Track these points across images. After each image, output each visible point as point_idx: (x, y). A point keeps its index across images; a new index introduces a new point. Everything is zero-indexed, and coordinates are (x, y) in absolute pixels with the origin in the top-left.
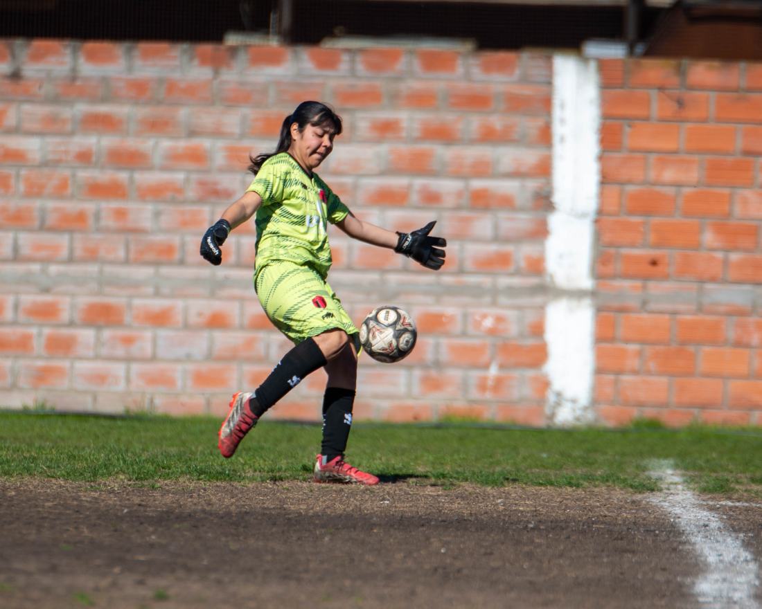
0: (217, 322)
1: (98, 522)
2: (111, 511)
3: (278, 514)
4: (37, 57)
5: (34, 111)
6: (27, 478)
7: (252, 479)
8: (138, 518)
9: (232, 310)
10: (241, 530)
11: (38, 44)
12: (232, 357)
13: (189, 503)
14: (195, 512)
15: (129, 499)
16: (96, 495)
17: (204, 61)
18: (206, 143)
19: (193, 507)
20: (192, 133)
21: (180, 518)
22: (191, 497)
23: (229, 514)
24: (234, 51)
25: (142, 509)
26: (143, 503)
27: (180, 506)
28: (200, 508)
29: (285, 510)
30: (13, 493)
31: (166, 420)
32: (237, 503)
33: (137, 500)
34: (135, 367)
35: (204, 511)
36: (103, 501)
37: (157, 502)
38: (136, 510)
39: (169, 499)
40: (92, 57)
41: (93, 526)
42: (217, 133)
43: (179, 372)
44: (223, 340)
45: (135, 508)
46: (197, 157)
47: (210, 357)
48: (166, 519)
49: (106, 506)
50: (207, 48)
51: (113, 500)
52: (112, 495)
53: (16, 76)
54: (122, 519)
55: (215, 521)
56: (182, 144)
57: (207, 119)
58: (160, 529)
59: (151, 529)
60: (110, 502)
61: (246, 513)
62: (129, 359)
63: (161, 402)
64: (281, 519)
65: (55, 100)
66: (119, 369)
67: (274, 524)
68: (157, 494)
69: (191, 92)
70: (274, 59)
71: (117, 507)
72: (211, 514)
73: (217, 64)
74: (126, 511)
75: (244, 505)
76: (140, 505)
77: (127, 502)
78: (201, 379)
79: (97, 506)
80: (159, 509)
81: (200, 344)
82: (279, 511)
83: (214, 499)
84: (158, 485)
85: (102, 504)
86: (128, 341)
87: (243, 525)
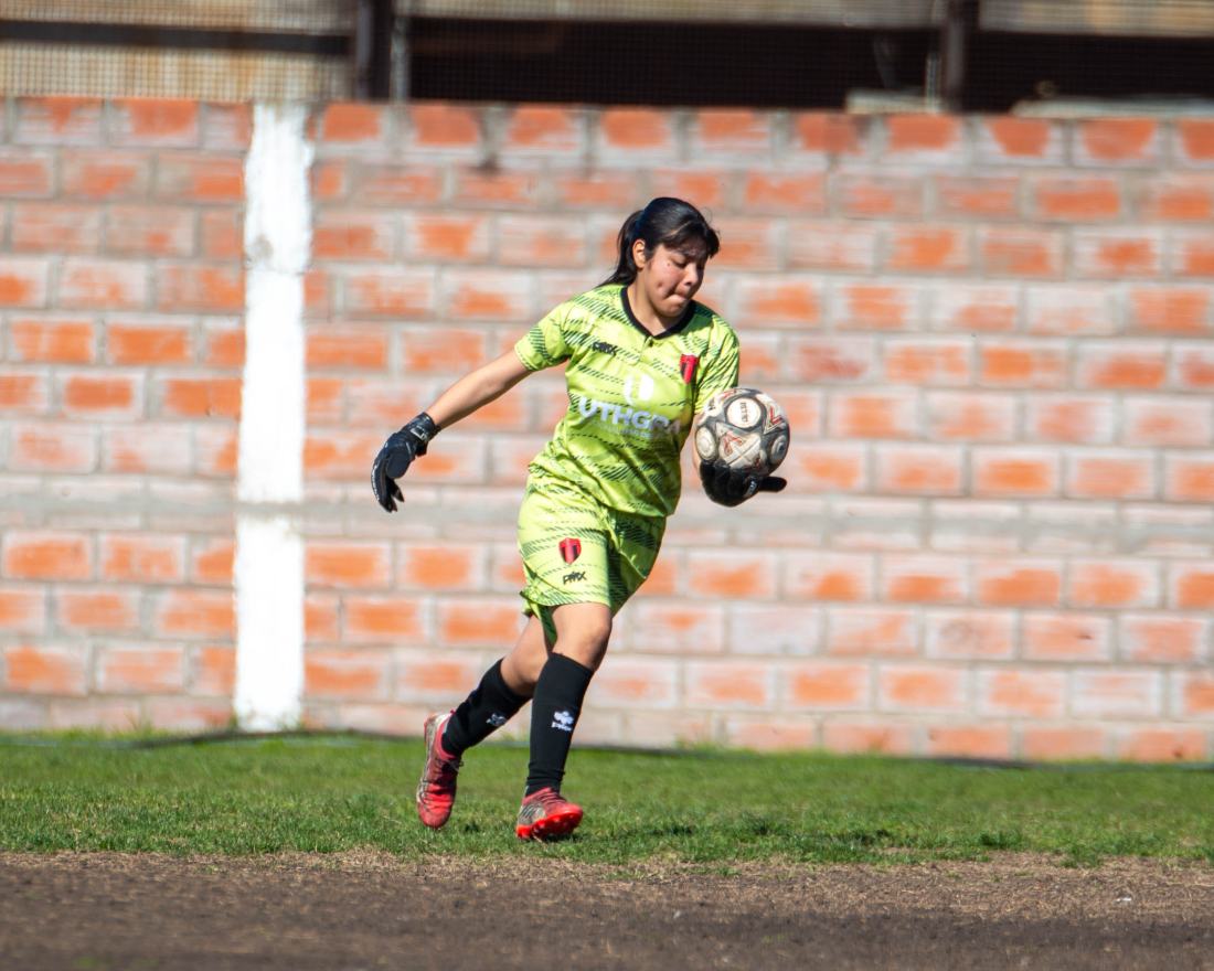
0: (835, 590)
1: (631, 933)
2: (652, 915)
3: (941, 921)
4: (525, 135)
5: (519, 229)
6: (508, 858)
7: (897, 860)
8: (700, 926)
9: (862, 569)
10: (876, 947)
11: (529, 113)
12: (861, 650)
13: (785, 901)
14: (797, 916)
15: (683, 895)
16: (627, 886)
17: (813, 140)
18: (815, 283)
19: (794, 908)
20: (793, 265)
21: (772, 927)
22: (791, 890)
23: (855, 919)
24: (863, 123)
25: (706, 911)
26: (708, 901)
27: (772, 906)
28: (805, 909)
29: (952, 912)
30: (485, 884)
31: (749, 759)
32: (869, 901)
33: (696, 896)
34: (696, 668)
35: (812, 915)
36: (639, 897)
37: (732, 900)
38: (695, 914)
39: (752, 893)
40: (620, 135)
41: (621, 941)
42: (835, 266)
43: (770, 677)
44: (845, 620)
45: (694, 909)
46: (800, 305)
47: (823, 650)
48: (747, 928)
49: (644, 905)
50: (817, 119)
51: (655, 896)
52: (653, 888)
53: (489, 168)
54: (671, 928)
55: (831, 932)
56: (775, 284)
57: (817, 239)
58: (737, 946)
59: (722, 946)
60: (652, 899)
61: (886, 918)
62: (684, 654)
63: (740, 729)
64: (946, 929)
65: (556, 209)
66: (667, 670)
67: (934, 937)
68: (732, 886)
69: (789, 193)
70: (932, 137)
71: (664, 907)
72: (825, 921)
73: (834, 145)
74: (678, 914)
75: (880, 905)
76: (702, 904)
77: (680, 899)
78: (809, 688)
79: (629, 906)
80: (735, 912)
81: (805, 627)
82: (942, 914)
83: (830, 894)
84: (734, 869)
85: (638, 903)
86: (683, 622)
87: (879, 938)
